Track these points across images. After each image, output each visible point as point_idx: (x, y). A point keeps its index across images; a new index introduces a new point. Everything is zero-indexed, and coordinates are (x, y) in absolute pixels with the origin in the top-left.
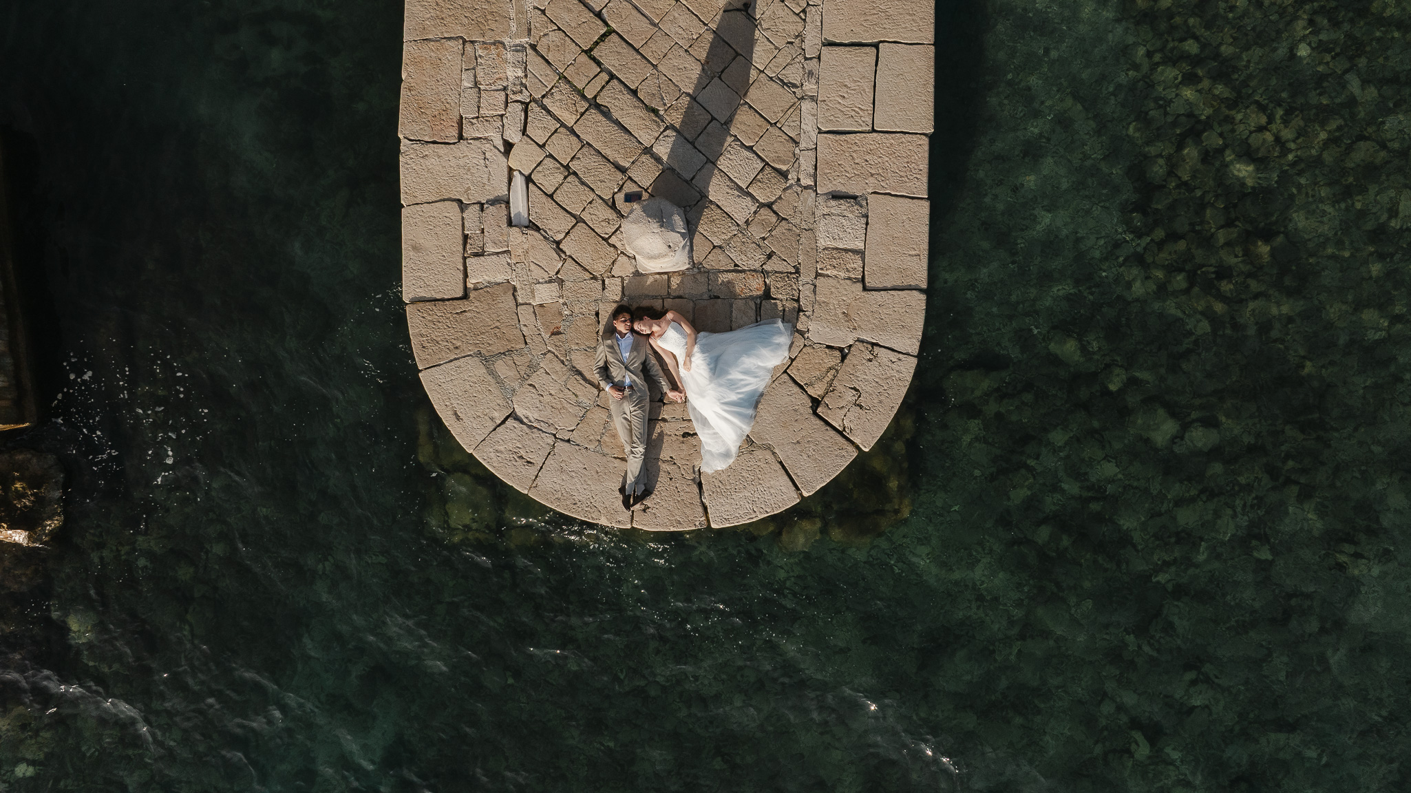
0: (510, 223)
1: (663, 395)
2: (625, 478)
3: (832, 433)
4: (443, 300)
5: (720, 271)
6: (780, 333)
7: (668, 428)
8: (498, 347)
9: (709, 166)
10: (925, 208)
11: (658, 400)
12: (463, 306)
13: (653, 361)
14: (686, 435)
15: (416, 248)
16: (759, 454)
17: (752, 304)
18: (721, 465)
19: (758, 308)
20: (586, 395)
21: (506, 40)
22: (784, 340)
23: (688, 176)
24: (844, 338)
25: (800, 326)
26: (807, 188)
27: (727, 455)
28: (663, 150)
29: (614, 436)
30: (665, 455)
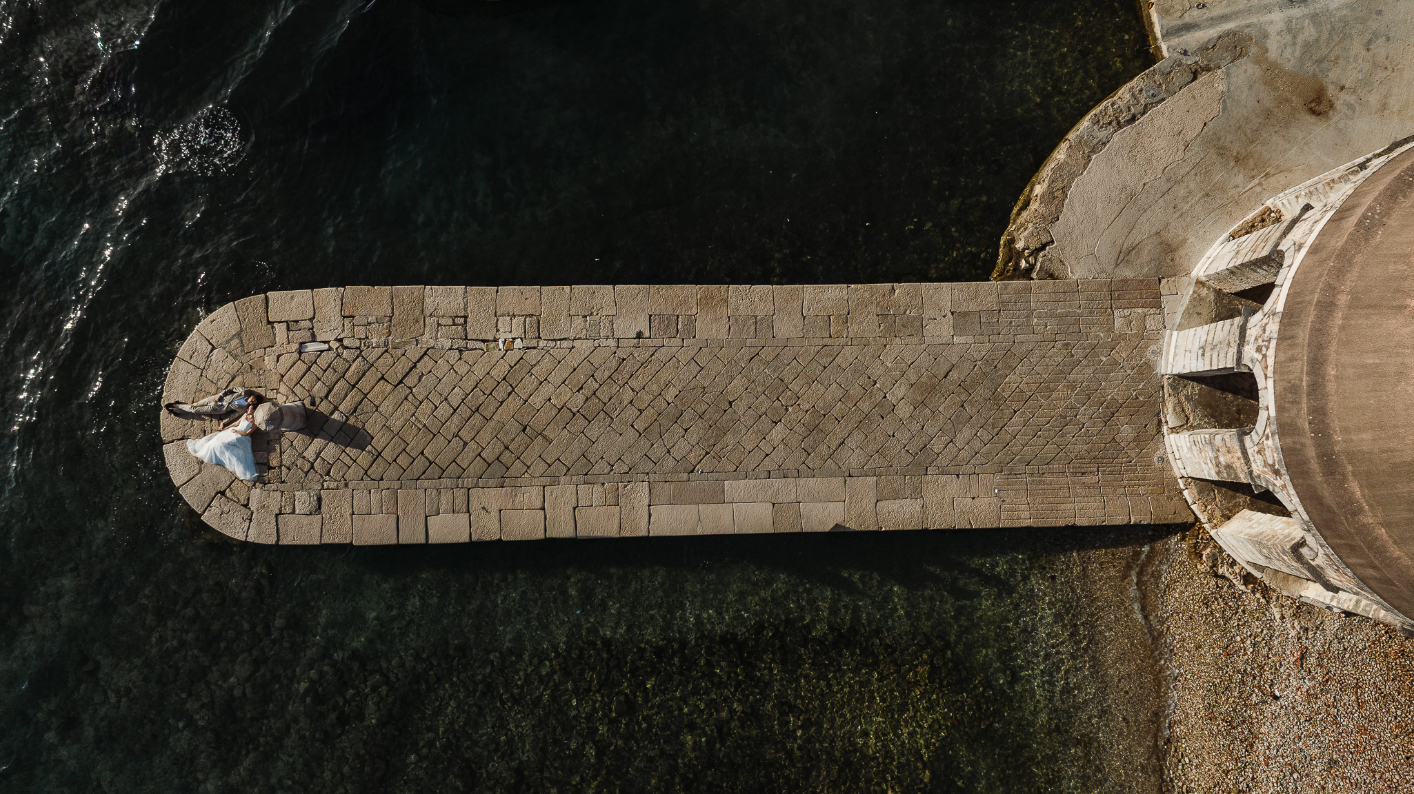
0: (301, 344)
1: (222, 420)
2: (184, 403)
3: (209, 501)
4: (267, 312)
5: (280, 445)
6: (252, 475)
7: (207, 423)
8: (245, 340)
9: (330, 438)
10: (316, 542)
11: (220, 418)
12: (265, 322)
13: (237, 415)
14: (205, 431)
15: (292, 297)
16: (197, 467)
17: (265, 461)
18: (190, 449)
19: (265, 464)
20: (222, 383)
21: (391, 338)
22: (248, 477)
23: (324, 428)
24: (253, 505)
25: (257, 484)
26: (323, 485)
27: (196, 452)
28: (336, 416)
29: (204, 397)
30: (195, 422)
